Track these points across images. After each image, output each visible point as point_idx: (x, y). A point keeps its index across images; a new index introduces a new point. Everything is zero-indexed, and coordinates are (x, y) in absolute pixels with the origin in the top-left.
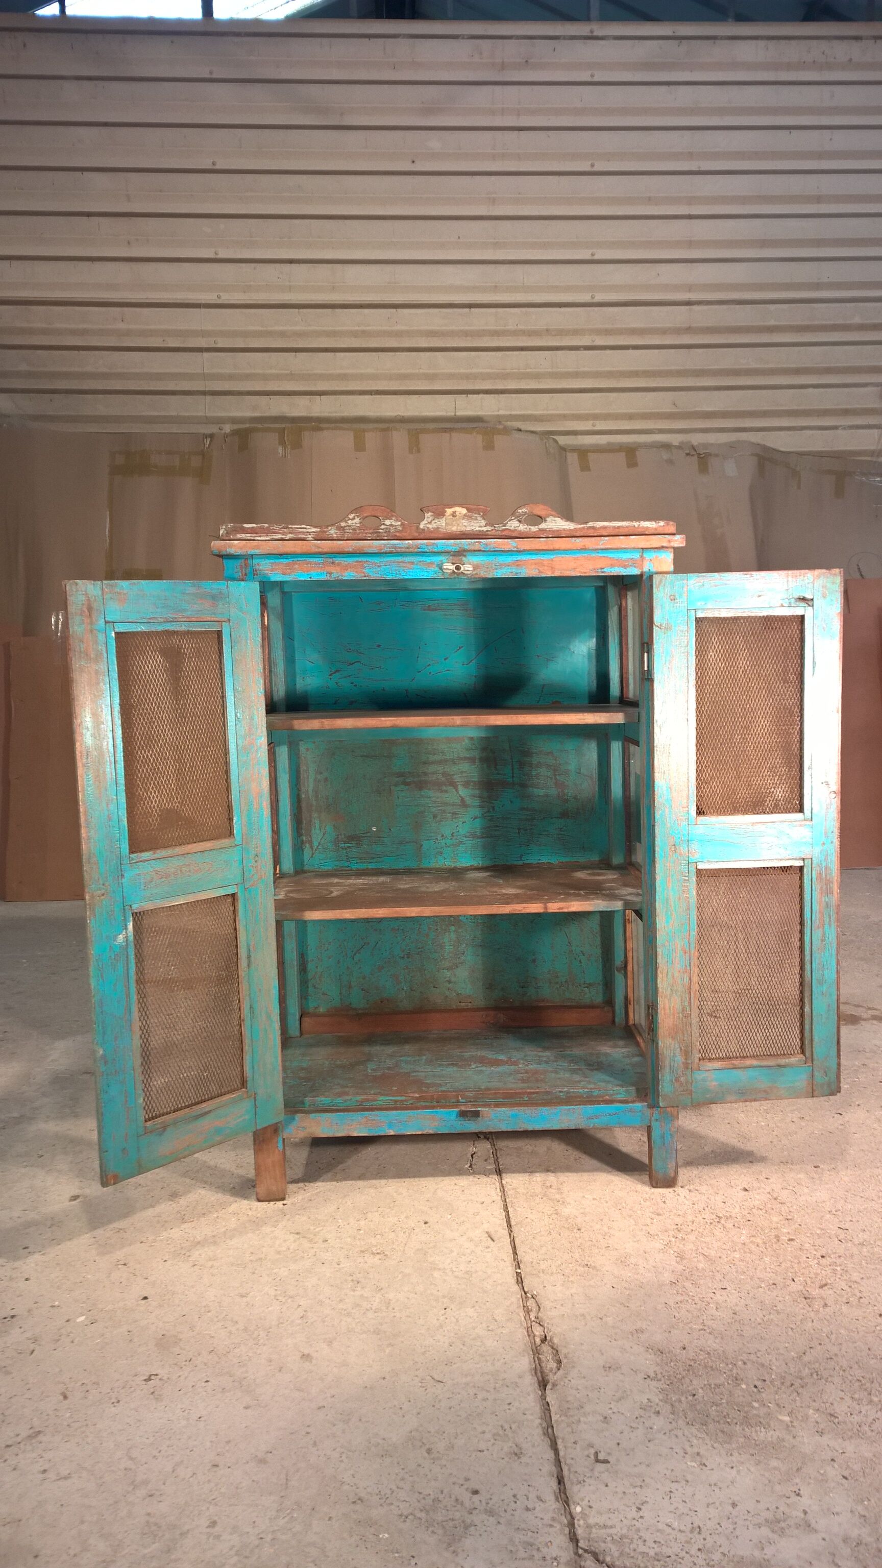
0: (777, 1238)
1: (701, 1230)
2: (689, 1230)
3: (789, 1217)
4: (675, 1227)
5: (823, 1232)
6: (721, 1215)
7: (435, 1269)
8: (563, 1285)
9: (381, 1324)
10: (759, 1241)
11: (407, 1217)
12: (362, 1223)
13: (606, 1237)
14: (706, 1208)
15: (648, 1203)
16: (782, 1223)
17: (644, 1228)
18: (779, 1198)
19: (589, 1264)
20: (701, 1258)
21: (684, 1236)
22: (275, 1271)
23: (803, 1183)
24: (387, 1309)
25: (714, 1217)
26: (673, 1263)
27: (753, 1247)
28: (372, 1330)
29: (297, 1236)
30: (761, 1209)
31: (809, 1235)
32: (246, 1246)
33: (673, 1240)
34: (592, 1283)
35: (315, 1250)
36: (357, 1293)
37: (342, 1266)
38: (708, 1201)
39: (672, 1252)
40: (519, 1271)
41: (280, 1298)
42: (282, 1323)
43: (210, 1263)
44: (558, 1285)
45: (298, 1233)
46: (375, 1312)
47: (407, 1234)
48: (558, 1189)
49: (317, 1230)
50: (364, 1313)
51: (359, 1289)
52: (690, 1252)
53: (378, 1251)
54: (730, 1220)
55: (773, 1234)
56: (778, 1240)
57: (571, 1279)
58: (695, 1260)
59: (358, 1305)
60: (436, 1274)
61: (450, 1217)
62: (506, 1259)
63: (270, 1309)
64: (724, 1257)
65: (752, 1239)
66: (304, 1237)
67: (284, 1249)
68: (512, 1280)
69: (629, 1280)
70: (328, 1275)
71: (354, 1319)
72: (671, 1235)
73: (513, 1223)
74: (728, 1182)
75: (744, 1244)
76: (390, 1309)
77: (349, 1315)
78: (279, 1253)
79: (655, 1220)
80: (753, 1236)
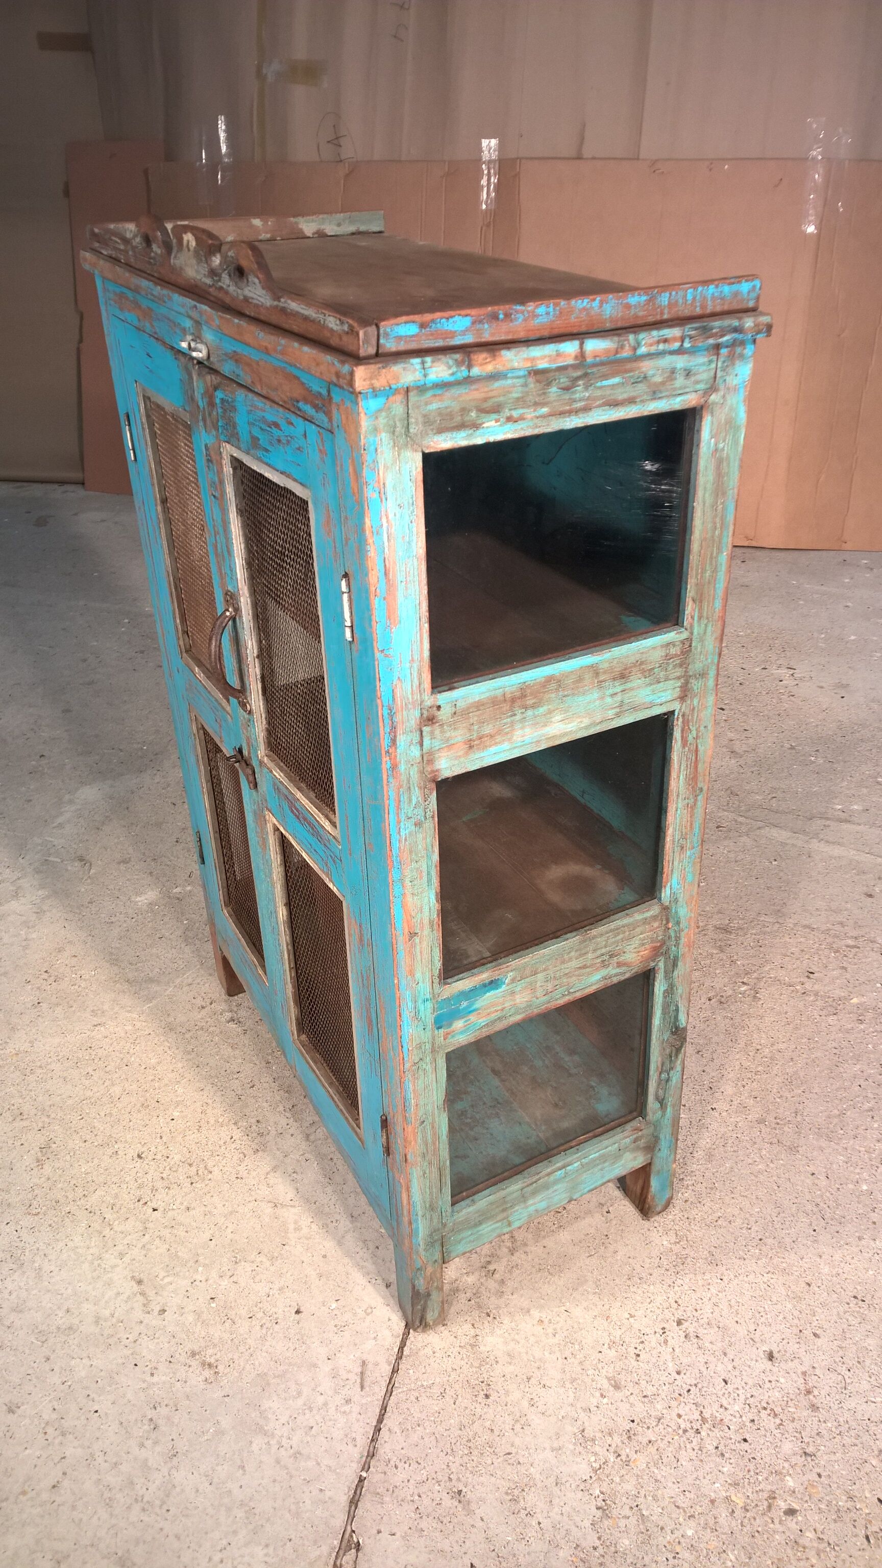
0: (772, 1497)
1: (662, 1445)
2: (645, 1441)
3: (810, 1450)
4: (629, 1426)
5: (850, 1504)
6: (707, 1415)
7: (260, 1430)
8: (404, 1537)
9: (137, 1542)
10: (739, 1500)
11: (281, 1289)
12: (225, 1283)
13: (518, 1427)
14: (693, 1389)
15: (612, 1353)
16: (794, 1460)
17: (582, 1415)
18: (816, 1392)
19: (464, 1490)
20: (633, 1520)
21: (633, 1456)
22: (73, 1362)
23: (868, 1362)
24: (161, 1507)
25: (697, 1416)
26: (587, 1523)
27: (723, 1513)
28: (120, 1554)
29: (136, 1288)
30: (776, 1415)
31: (823, 1506)
32: (69, 1291)
33: (612, 1458)
34: (445, 1545)
35: (142, 1328)
36: (143, 1454)
37: (155, 1379)
38: (704, 1369)
39: (597, 1492)
40: (364, 1474)
41: (50, 1430)
42: (24, 1493)
43: (13, 1317)
44: (398, 1535)
45: (140, 1282)
46: (144, 1510)
47: (264, 1331)
48: (502, 1282)
49: (167, 1280)
50: (129, 1508)
51: (148, 1443)
52: (624, 1499)
53: (212, 1360)
54: (717, 1433)
55: (769, 1487)
56: (770, 1507)
57: (424, 1524)
58: (622, 1523)
59: (132, 1483)
60: (258, 1442)
61: (334, 1305)
62: (359, 1443)
63: (27, 1451)
64: (668, 1530)
65: (732, 1492)
66: (143, 1294)
67: (107, 1313)
68: (343, 1499)
69: (504, 1552)
70: (129, 1396)
71: (111, 1515)
72: (612, 1449)
73: (406, 1351)
74: (752, 1328)
75: (713, 1502)
76: (165, 1507)
77: (109, 1504)
78: (97, 1320)
79: (605, 1401)
80: (736, 1484)
